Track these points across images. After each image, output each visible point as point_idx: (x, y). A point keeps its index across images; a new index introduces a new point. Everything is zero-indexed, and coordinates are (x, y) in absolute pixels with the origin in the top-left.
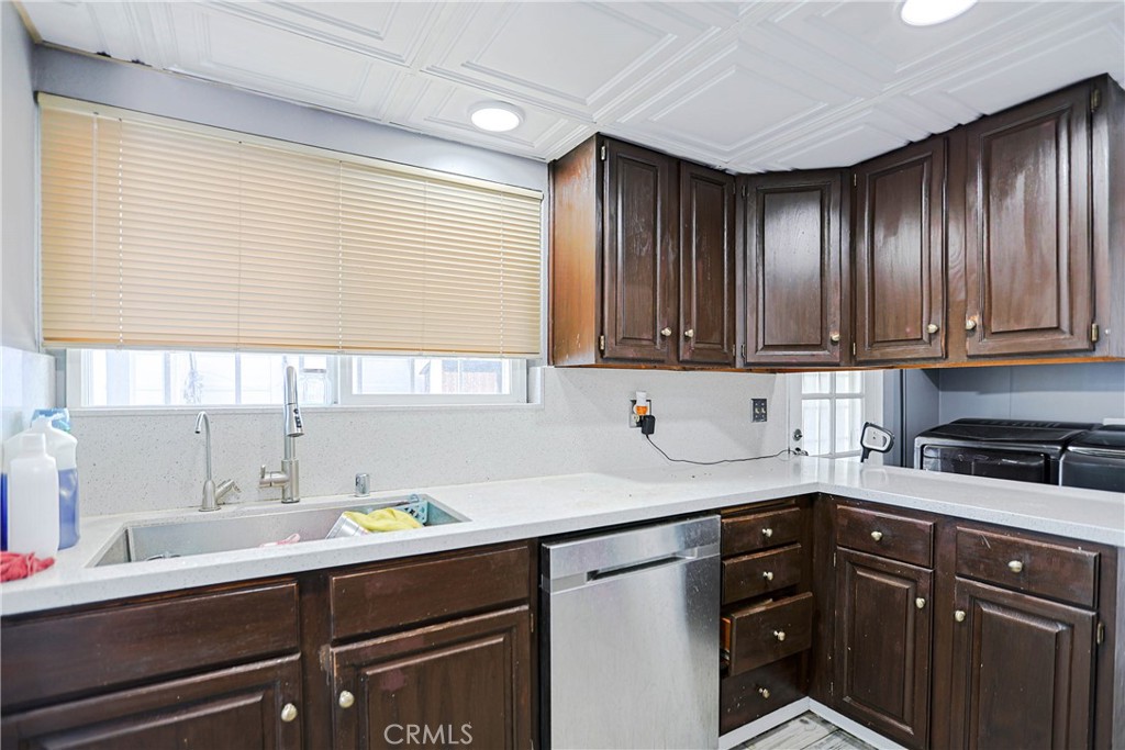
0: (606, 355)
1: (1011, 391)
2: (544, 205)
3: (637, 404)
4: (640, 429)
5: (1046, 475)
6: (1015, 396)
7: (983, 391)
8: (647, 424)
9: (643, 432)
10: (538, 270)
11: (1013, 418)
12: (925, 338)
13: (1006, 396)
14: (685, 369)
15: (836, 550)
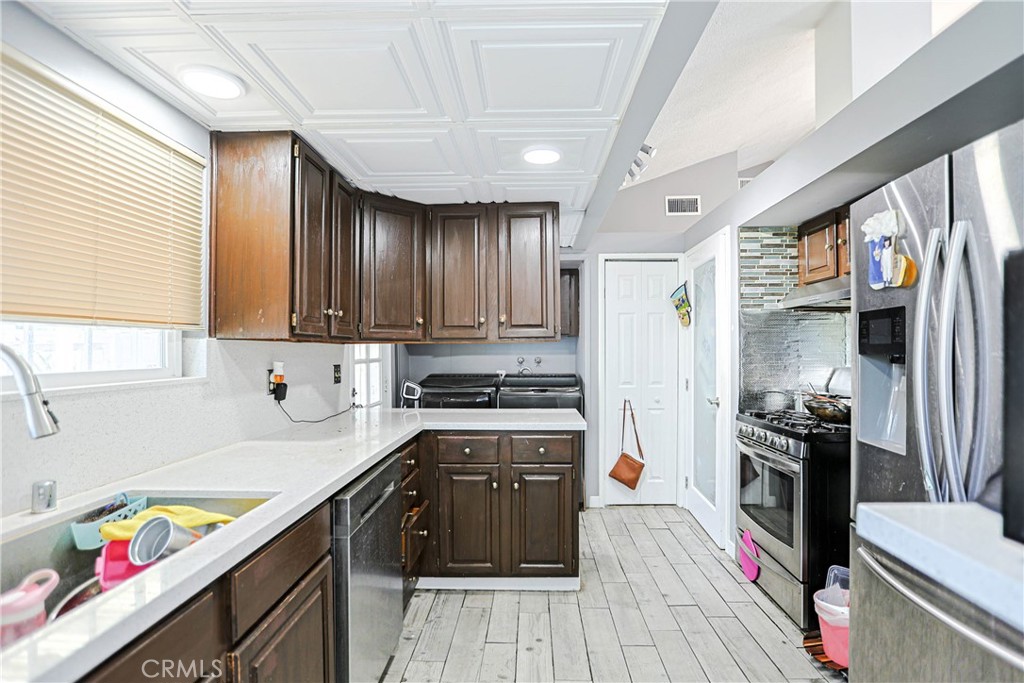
0: (297, 331)
1: (451, 355)
2: (206, 173)
3: (275, 373)
4: (273, 396)
5: (490, 404)
6: (455, 358)
7: (436, 356)
8: (279, 391)
9: (276, 399)
10: (200, 232)
11: (453, 372)
12: (476, 326)
13: (448, 358)
14: (299, 341)
15: (438, 468)
